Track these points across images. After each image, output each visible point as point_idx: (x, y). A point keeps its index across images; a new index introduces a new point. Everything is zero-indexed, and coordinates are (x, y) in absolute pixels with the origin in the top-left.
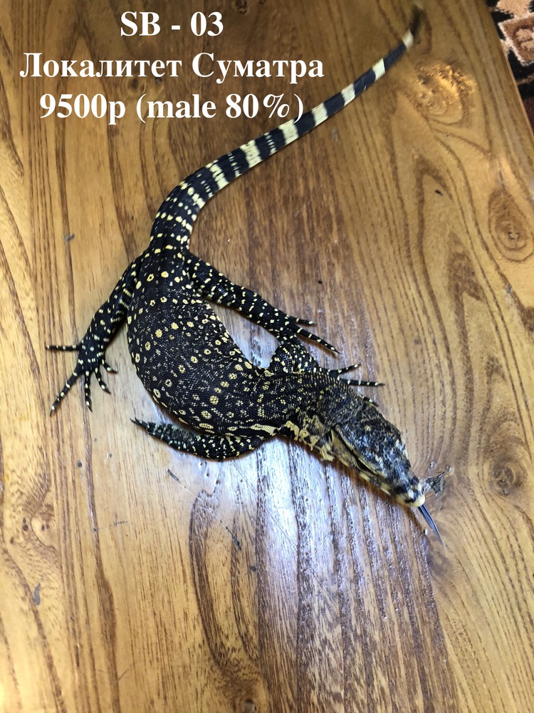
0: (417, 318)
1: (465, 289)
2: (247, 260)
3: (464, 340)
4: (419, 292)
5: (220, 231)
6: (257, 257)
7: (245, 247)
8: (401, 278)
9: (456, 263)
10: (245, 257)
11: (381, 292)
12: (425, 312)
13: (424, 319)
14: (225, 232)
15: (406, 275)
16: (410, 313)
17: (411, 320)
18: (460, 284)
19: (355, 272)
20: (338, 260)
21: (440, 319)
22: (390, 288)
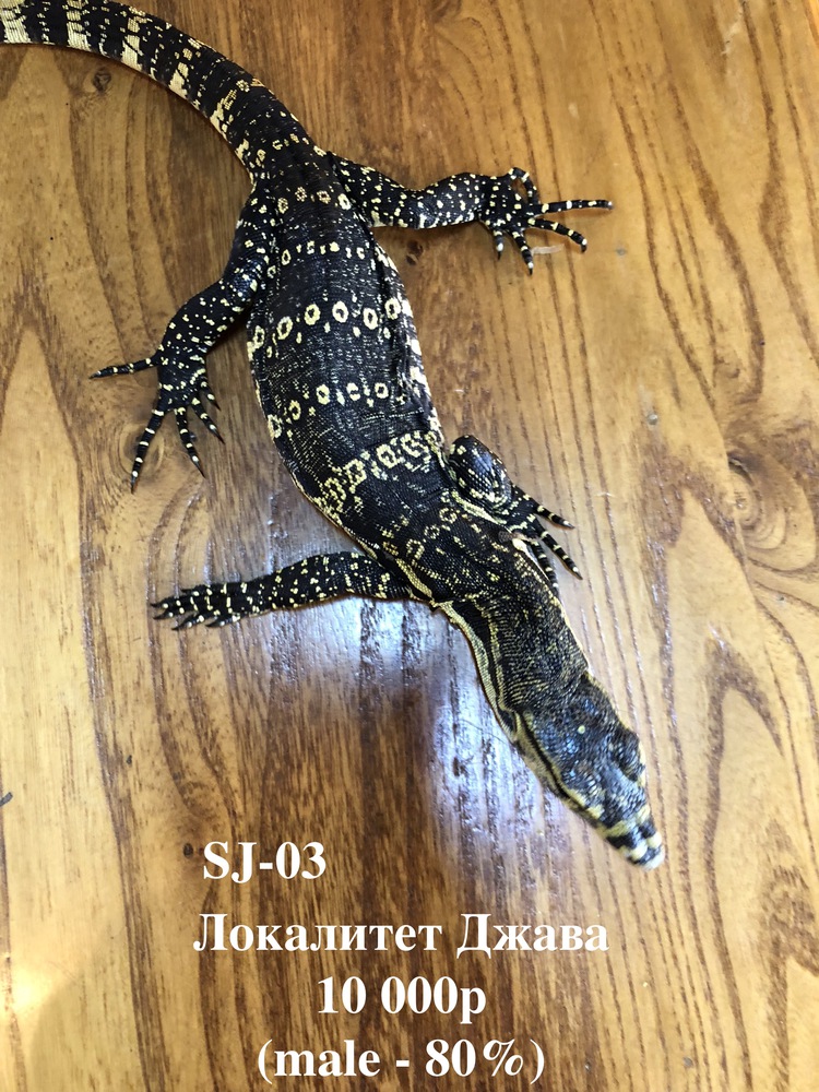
0: (692, 1008)
2: (359, 865)
4: (700, 952)
5: (306, 796)
6: (379, 860)
7: (357, 834)
8: (666, 919)
9: (778, 891)
10: (355, 859)
12: (709, 996)
13: (706, 1013)
14: (316, 800)
15: (676, 915)
16: (678, 997)
17: (681, 1011)
20: (542, 873)
21: (738, 1014)
22: (643, 942)
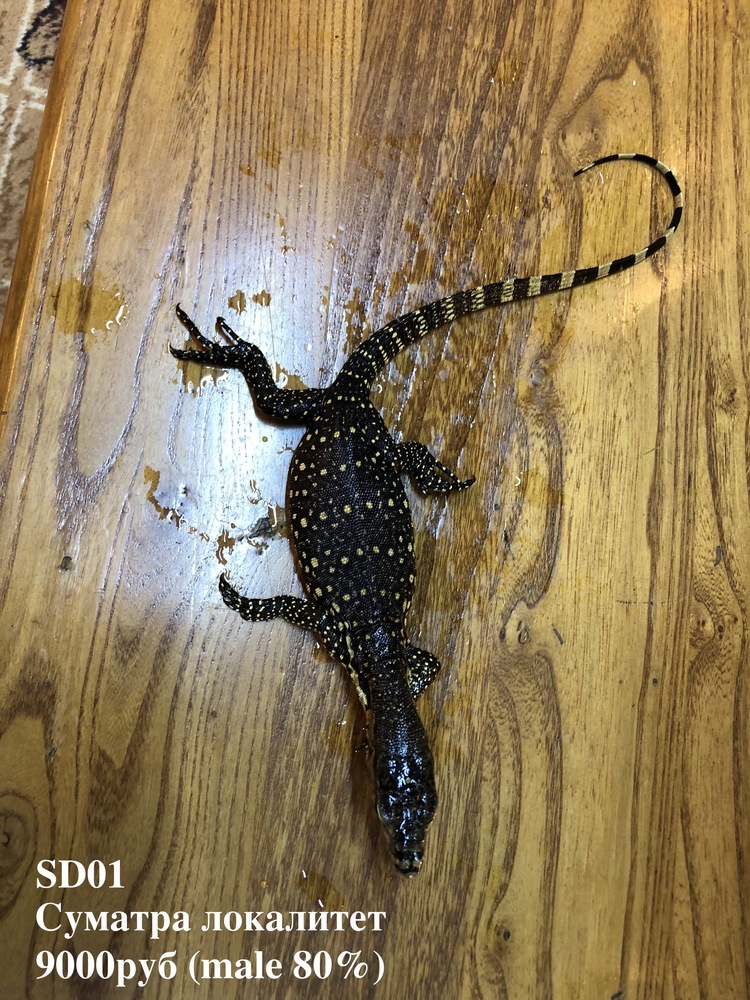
1: (114, 772)
3: (149, 698)
11: (233, 801)
18: (118, 782)
19: (258, 842)
